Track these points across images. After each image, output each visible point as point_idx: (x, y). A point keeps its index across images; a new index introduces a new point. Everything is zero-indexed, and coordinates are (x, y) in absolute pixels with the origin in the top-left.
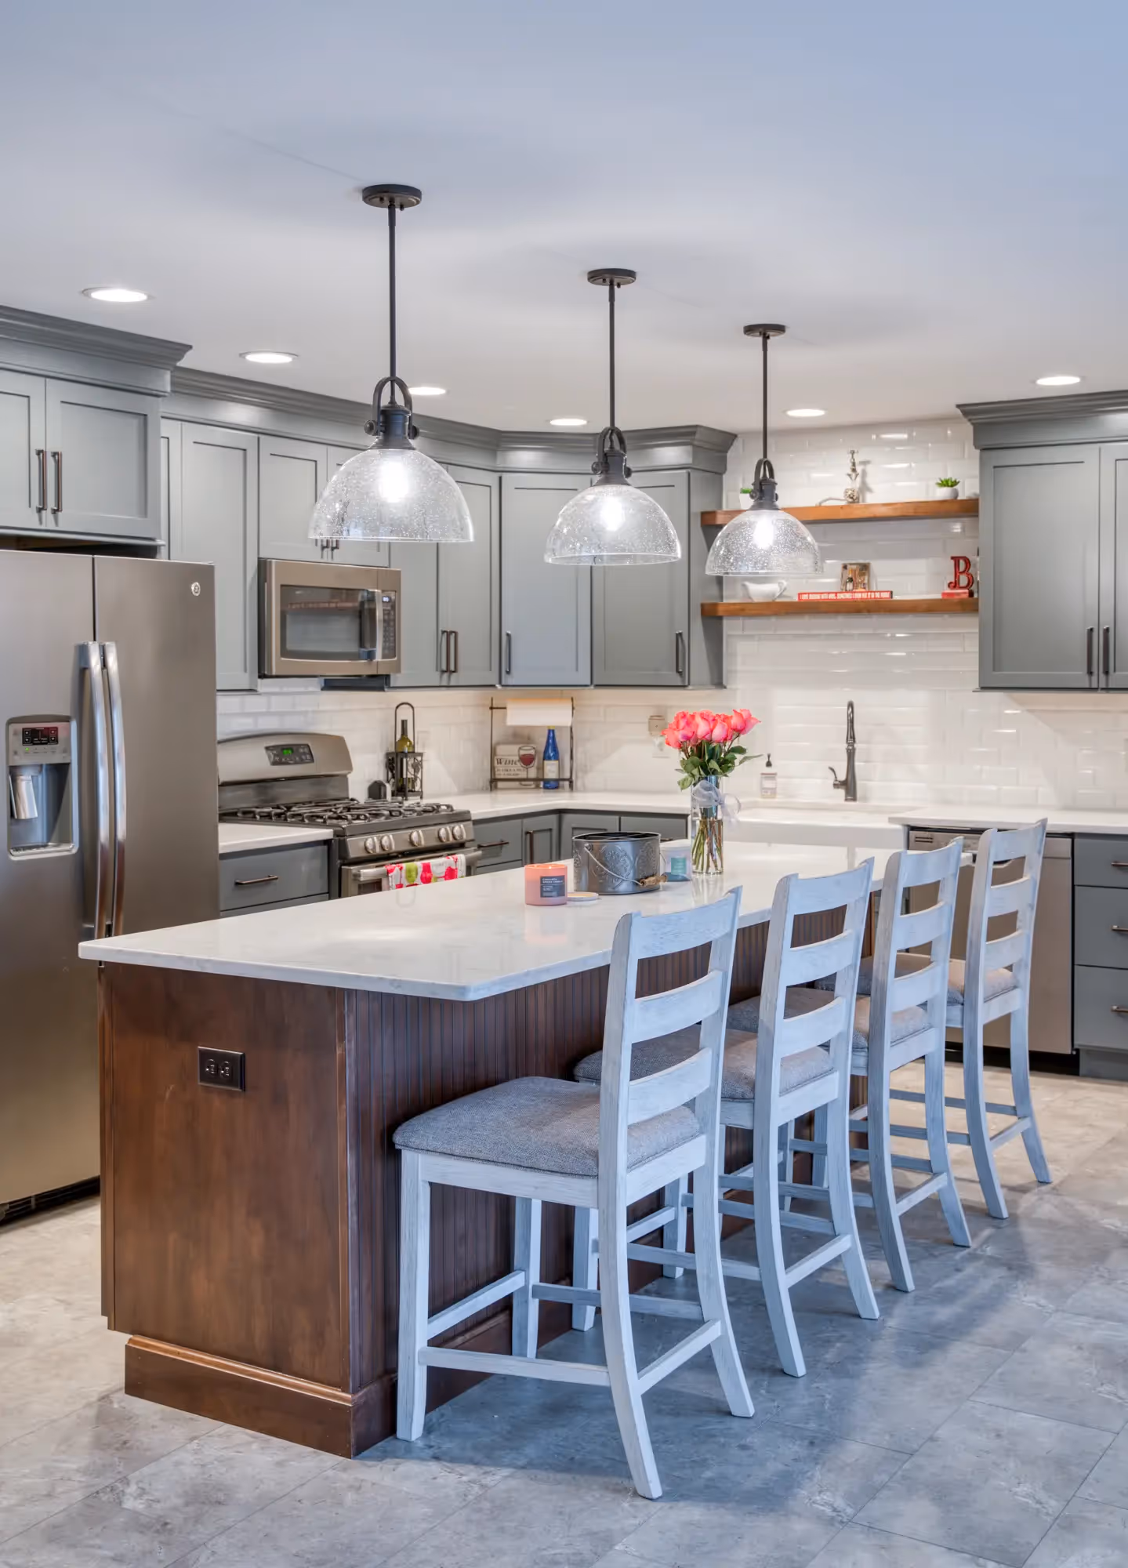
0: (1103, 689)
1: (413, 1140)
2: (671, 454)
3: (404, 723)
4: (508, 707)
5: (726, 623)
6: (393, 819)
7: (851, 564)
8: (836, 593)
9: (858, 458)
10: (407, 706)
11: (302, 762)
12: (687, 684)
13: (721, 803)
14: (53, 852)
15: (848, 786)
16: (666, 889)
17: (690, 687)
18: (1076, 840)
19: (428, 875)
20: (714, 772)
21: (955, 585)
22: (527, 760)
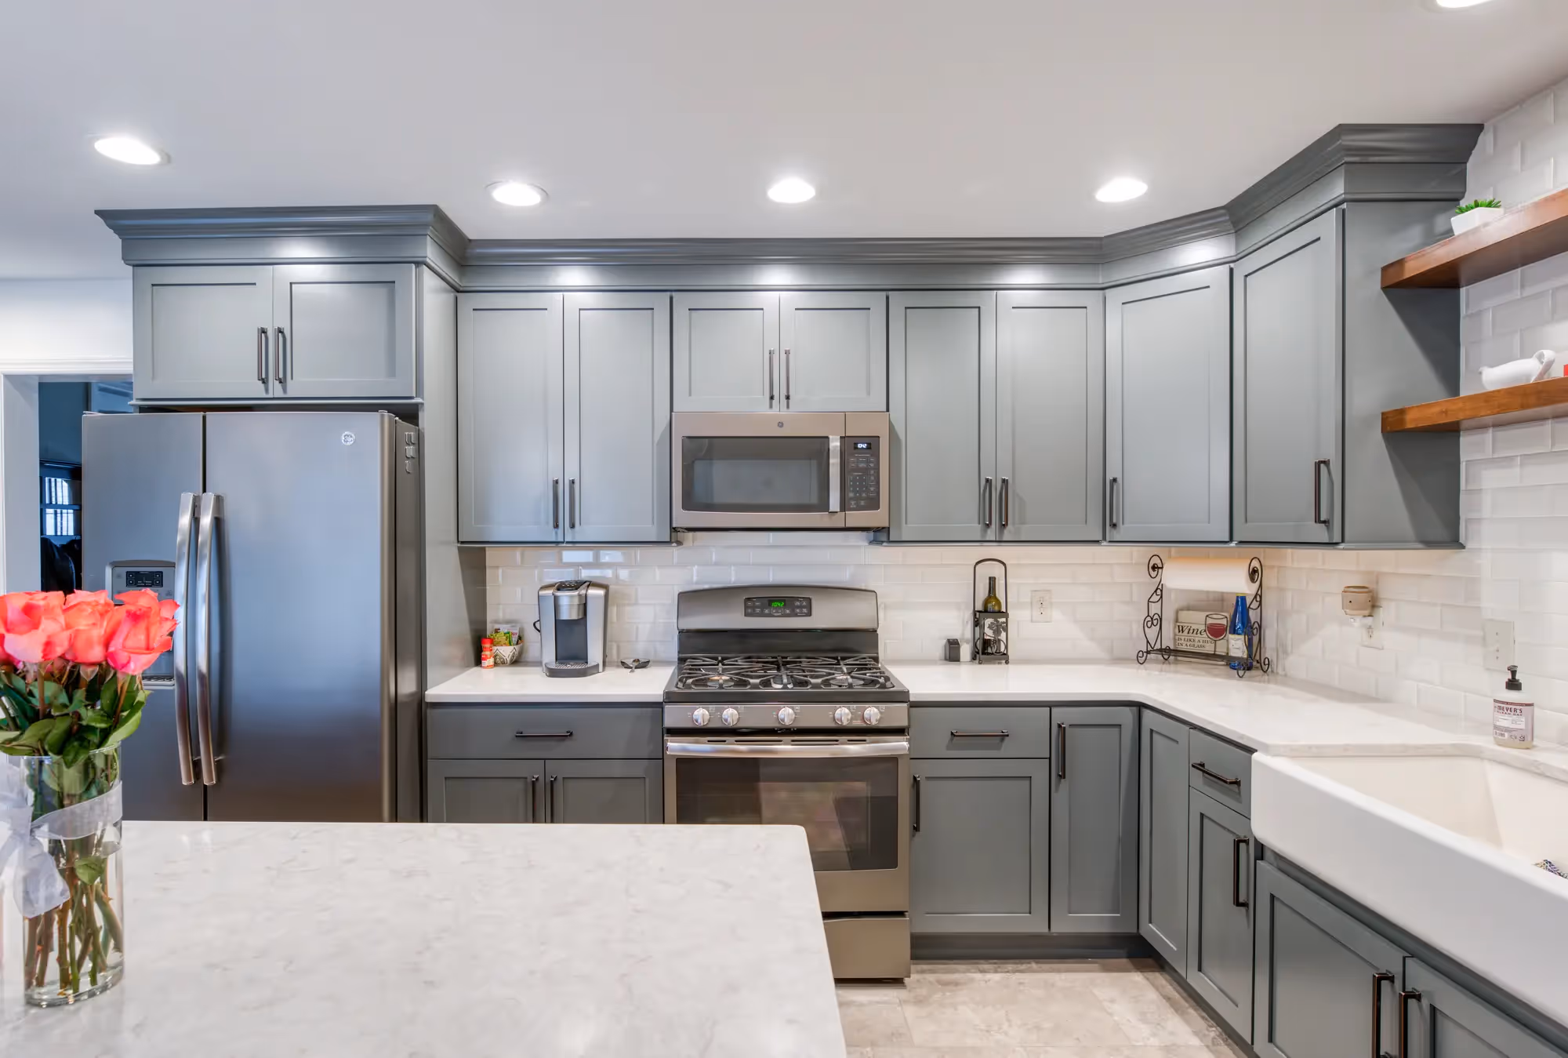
3: (992, 581)
4: (1166, 568)
5: (1465, 441)
11: (793, 615)
12: (1337, 538)
17: (1342, 546)
22: (1216, 632)
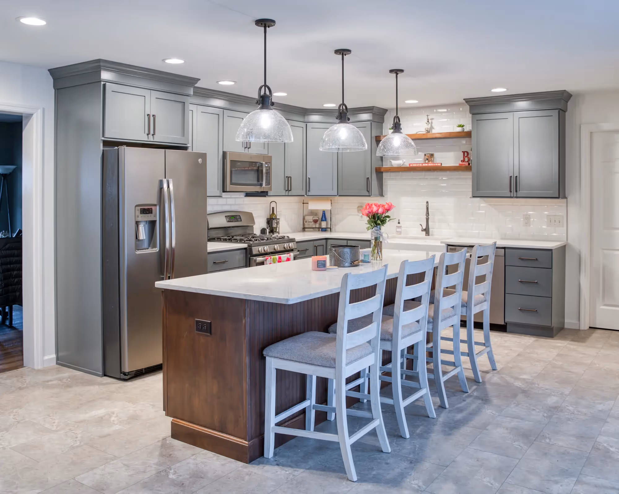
0: (515, 197)
1: (270, 353)
2: (365, 116)
3: (273, 208)
4: (309, 203)
5: (384, 174)
6: (268, 241)
7: (427, 154)
8: (422, 164)
9: (430, 117)
10: (273, 202)
11: (237, 221)
12: (370, 195)
13: (382, 236)
14: (150, 251)
15: (427, 230)
16: (361, 265)
17: (371, 196)
18: (506, 250)
19: (280, 260)
20: (379, 224)
21: (463, 161)
22: (315, 221)
